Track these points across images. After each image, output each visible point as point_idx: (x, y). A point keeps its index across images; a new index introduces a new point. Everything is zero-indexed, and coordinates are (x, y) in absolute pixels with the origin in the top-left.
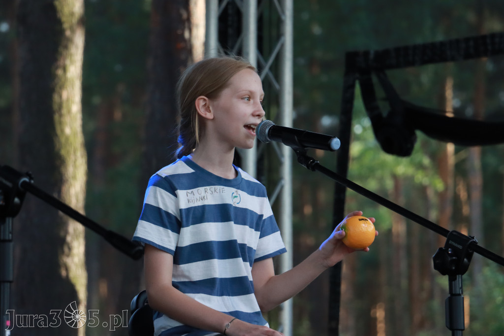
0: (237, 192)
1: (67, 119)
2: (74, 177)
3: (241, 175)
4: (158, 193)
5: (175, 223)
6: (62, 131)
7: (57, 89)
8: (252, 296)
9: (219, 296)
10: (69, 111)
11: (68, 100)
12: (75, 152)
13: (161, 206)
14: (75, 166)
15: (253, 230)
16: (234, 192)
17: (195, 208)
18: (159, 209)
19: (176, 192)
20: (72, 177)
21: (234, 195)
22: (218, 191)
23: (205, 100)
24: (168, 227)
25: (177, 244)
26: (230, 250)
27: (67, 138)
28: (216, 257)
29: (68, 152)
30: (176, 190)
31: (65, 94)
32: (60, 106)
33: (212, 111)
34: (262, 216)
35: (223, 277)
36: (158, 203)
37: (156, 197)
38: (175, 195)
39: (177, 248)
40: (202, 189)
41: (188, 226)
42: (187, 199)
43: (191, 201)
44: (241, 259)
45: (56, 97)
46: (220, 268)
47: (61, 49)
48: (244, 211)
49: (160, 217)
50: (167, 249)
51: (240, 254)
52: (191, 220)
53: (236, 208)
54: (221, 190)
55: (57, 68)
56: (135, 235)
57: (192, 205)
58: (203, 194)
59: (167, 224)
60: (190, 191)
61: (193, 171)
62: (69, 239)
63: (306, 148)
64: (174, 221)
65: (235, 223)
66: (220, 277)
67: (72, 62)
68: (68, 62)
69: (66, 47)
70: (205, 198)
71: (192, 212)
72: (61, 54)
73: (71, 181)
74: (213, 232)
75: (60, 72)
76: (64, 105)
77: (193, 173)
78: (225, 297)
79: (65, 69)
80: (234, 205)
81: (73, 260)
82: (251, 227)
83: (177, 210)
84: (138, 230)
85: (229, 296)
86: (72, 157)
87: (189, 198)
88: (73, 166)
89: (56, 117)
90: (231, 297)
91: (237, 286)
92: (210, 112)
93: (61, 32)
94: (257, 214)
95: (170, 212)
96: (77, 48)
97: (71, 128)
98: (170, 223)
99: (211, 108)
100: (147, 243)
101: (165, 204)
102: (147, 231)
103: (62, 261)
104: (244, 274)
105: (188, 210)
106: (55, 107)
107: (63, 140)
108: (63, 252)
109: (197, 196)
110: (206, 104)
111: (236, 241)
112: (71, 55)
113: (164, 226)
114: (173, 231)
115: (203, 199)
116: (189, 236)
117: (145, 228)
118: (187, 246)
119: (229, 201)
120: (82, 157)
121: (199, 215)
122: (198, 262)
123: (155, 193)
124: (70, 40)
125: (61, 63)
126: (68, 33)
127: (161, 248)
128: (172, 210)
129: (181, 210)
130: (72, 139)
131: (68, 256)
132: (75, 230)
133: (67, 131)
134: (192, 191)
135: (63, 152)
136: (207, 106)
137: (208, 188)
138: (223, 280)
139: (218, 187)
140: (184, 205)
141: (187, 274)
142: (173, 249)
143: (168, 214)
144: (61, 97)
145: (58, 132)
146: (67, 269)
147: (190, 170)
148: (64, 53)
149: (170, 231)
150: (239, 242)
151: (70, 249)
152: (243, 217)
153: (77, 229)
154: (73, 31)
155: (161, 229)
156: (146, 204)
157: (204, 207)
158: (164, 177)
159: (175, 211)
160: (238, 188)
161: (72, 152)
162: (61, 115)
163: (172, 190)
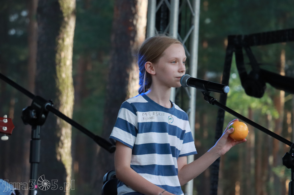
0: (171, 116)
1: (63, 69)
2: (67, 103)
3: (174, 107)
4: (126, 112)
5: (135, 130)
6: (61, 76)
7: (59, 51)
8: (177, 177)
9: (157, 175)
10: (65, 64)
11: (64, 57)
12: (67, 88)
13: (127, 120)
14: (67, 96)
15: (179, 139)
16: (170, 116)
17: (146, 123)
18: (126, 121)
19: (136, 112)
20: (66, 103)
21: (169, 118)
22: (161, 114)
23: (150, 64)
24: (131, 132)
25: (135, 143)
26: (165, 149)
27: (63, 80)
28: (157, 152)
29: (64, 88)
30: (137, 111)
31: (63, 54)
32: (60, 61)
33: (154, 70)
34: (185, 131)
35: (160, 164)
36: (126, 118)
37: (124, 115)
38: (136, 114)
39: (135, 145)
40: (151, 112)
41: (141, 133)
42: (143, 117)
43: (145, 119)
44: (171, 155)
45: (57, 56)
46: (159, 159)
47: (61, 28)
48: (175, 127)
49: (127, 126)
50: (129, 145)
51: (171, 152)
52: (143, 130)
53: (170, 125)
54: (162, 114)
55: (59, 39)
56: (111, 135)
57: (145, 121)
58: (152, 115)
59: (130, 130)
60: (144, 113)
61: (147, 102)
62: (62, 138)
63: (209, 92)
64: (134, 129)
65: (169, 134)
66: (158, 164)
67: (68, 36)
68: (65, 36)
69: (65, 27)
70: (153, 118)
71: (144, 125)
72: (61, 31)
73: (65, 105)
74: (156, 138)
75: (60, 41)
76: (62, 61)
77: (147, 103)
78: (160, 176)
79: (63, 40)
80: (169, 124)
81: (64, 151)
82: (178, 137)
83: (136, 123)
84: (113, 132)
85: (163, 176)
86: (66, 91)
87: (144, 117)
88: (66, 96)
89: (57, 67)
90: (164, 177)
91: (168, 171)
92: (153, 70)
93: (62, 18)
94: (182, 130)
95: (132, 123)
96: (71, 28)
97: (66, 74)
98: (132, 130)
99: (154, 68)
100: (118, 140)
101: (130, 119)
102: (118, 133)
103: (58, 151)
104: (173, 164)
105: (143, 124)
106: (57, 62)
107: (61, 81)
108: (59, 146)
109: (148, 116)
110: (151, 66)
111: (169, 144)
112: (67, 32)
113: (128, 131)
114: (133, 135)
115: (151, 118)
116: (142, 139)
117: (117, 132)
118: (140, 145)
119: (166, 121)
120: (71, 91)
121: (148, 127)
122: (146, 155)
123: (125, 112)
124: (67, 23)
125: (61, 36)
126: (66, 19)
127: (126, 144)
128: (133, 123)
129: (138, 123)
130: (66, 80)
131: (61, 148)
132: (66, 133)
133: (64, 75)
134: (146, 113)
135: (61, 88)
136: (151, 67)
137: (155, 112)
138: (160, 167)
139: (161, 112)
140: (140, 121)
141: (138, 161)
142: (132, 145)
143: (131, 124)
144: (60, 56)
145: (58, 76)
146: (61, 156)
147: (145, 101)
148: (63, 30)
149: (131, 135)
150: (171, 145)
151: (63, 144)
152: (174, 131)
153: (67, 132)
154: (69, 18)
155: (126, 133)
156: (118, 118)
157: (151, 123)
158: (130, 103)
159: (135, 124)
160: (172, 114)
161: (66, 88)
162: (60, 67)
163: (135, 111)
